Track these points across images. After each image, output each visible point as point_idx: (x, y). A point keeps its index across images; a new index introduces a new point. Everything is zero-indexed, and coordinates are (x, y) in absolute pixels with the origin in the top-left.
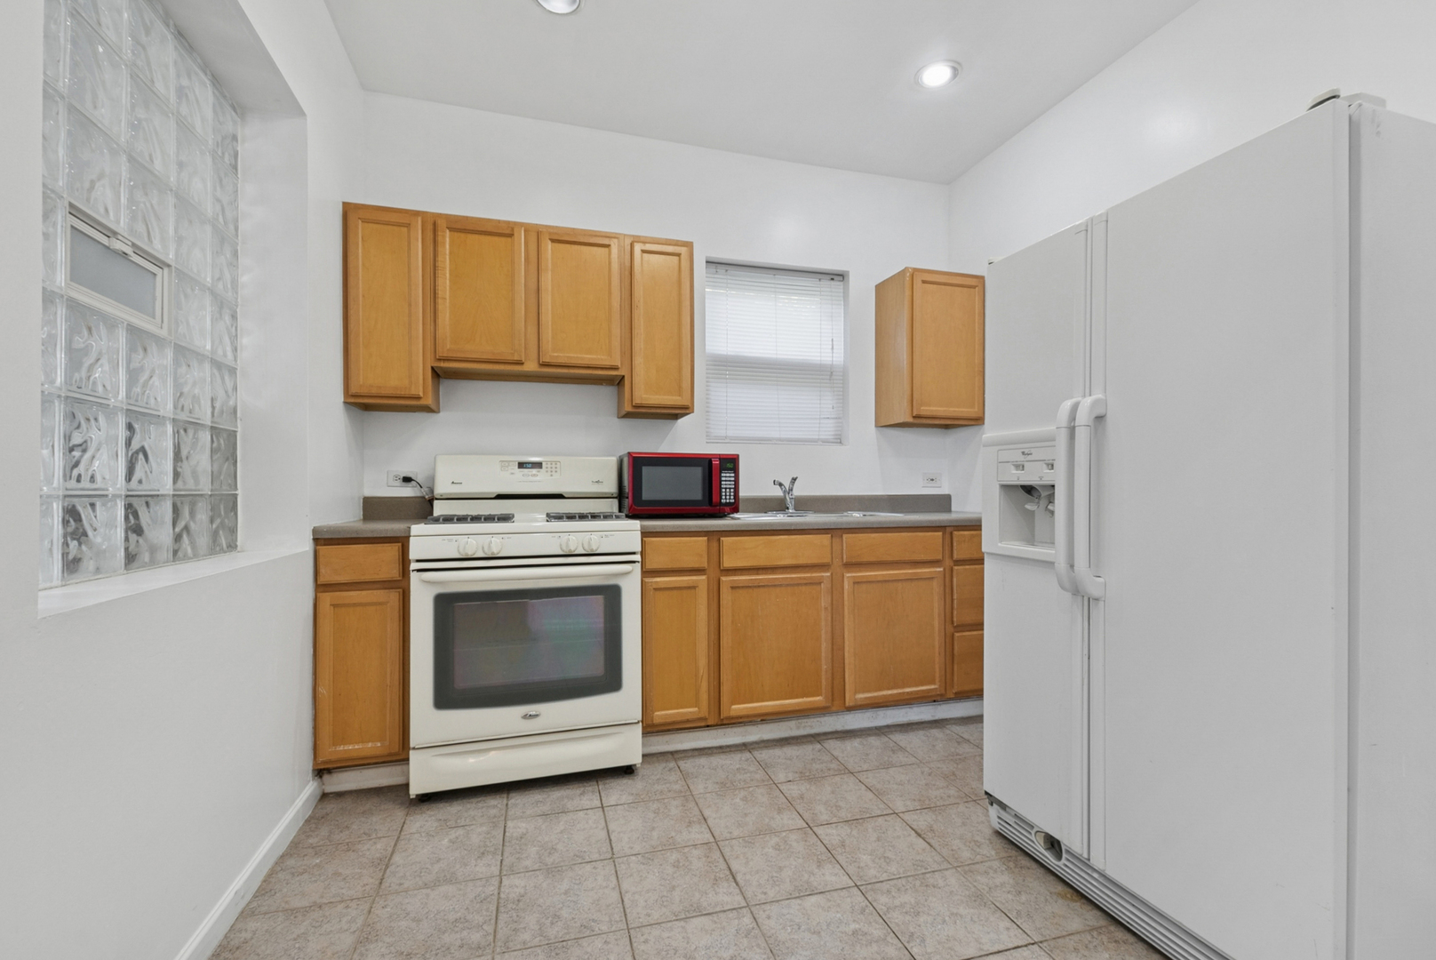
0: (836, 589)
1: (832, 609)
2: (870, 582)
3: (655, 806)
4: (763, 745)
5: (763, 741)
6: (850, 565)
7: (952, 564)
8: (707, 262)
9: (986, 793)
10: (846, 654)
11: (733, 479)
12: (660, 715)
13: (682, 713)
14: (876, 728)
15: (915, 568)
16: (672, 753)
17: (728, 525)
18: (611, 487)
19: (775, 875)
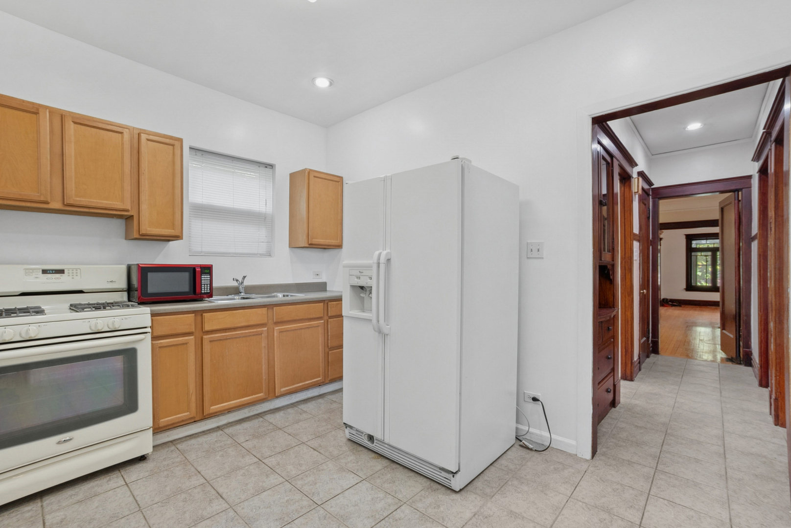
0: (270, 337)
1: (268, 347)
2: (288, 331)
3: (166, 473)
4: (229, 425)
5: (229, 423)
6: (277, 323)
7: (328, 318)
8: (190, 148)
9: (344, 423)
10: (276, 370)
11: (209, 279)
12: (164, 421)
13: (179, 417)
14: (292, 404)
15: (310, 322)
16: (171, 442)
17: (207, 307)
18: (123, 285)
19: (244, 488)
